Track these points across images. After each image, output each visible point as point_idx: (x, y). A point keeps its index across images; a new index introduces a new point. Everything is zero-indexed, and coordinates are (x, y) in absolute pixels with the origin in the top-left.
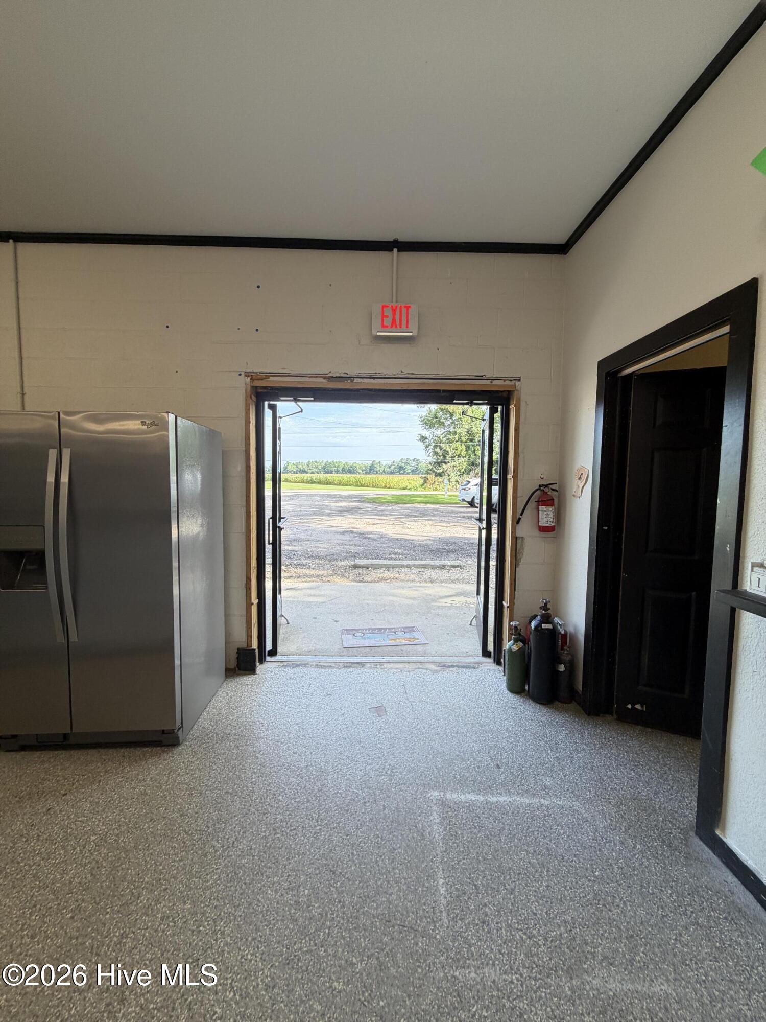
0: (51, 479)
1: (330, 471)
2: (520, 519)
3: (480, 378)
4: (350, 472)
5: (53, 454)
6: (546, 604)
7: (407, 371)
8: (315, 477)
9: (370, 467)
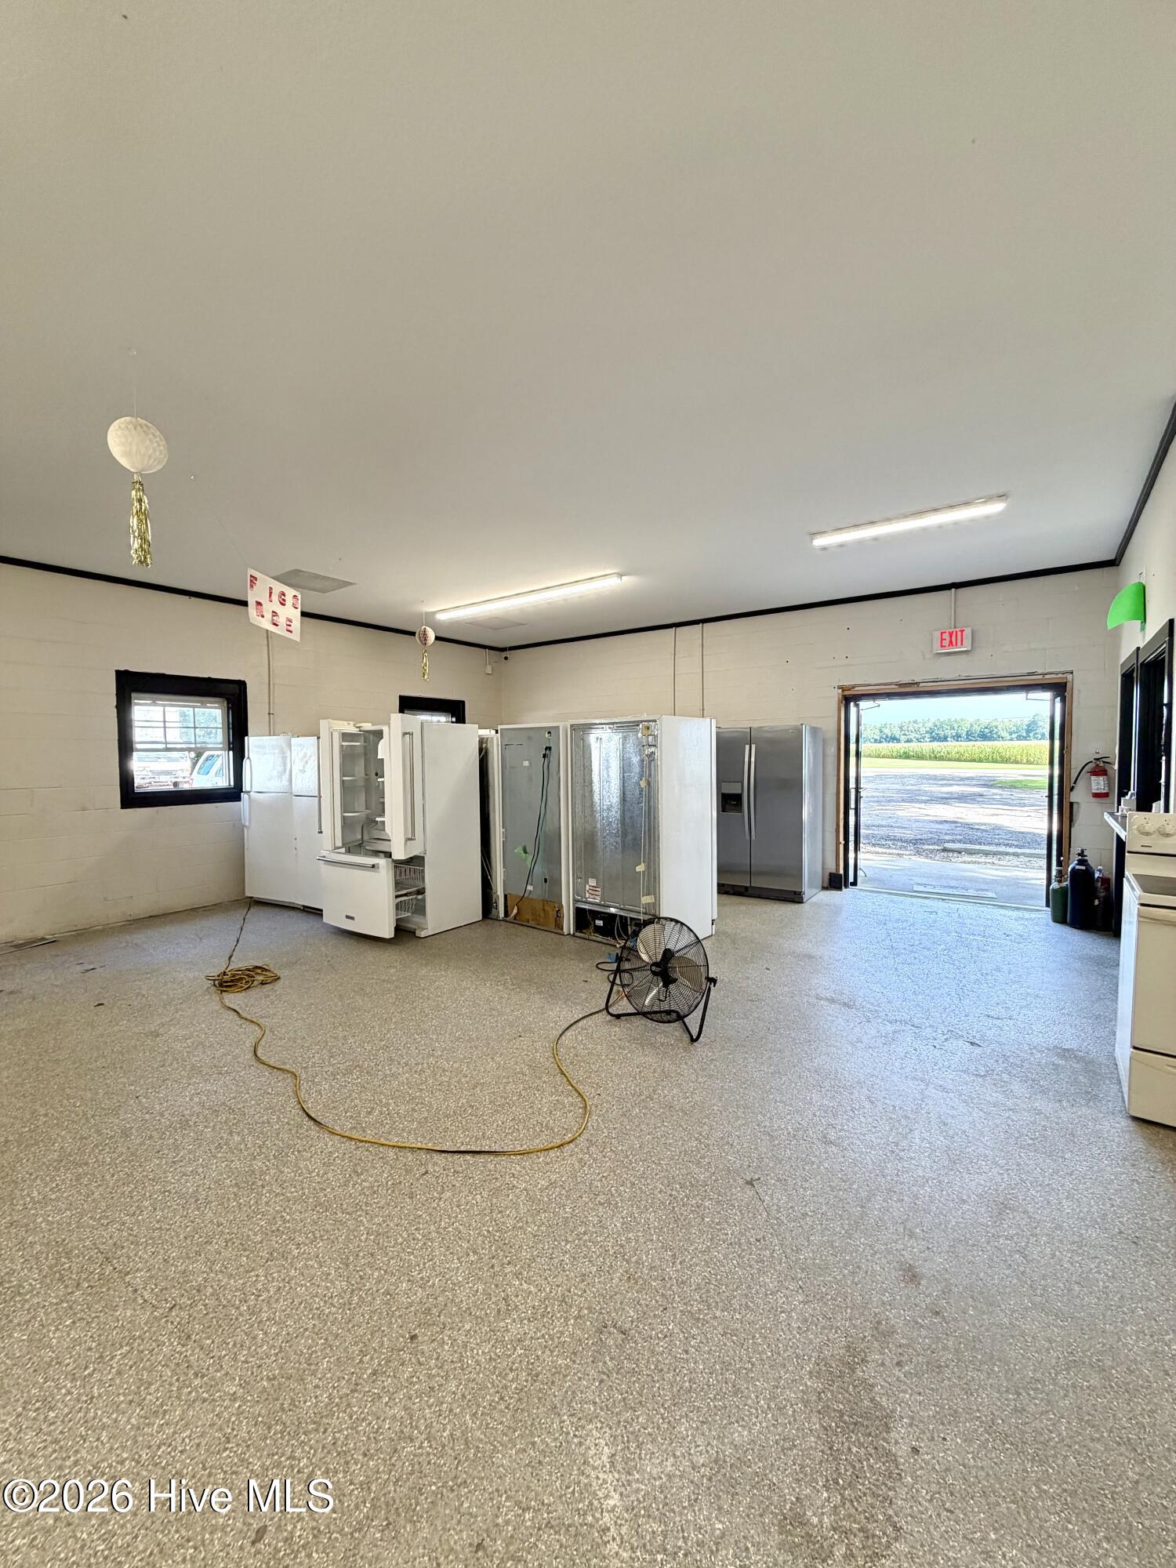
0: (747, 759)
1: (942, 736)
2: (1073, 787)
3: (1033, 674)
4: (984, 737)
5: (747, 747)
6: (1082, 851)
7: (964, 674)
8: (914, 747)
9: (1029, 726)
